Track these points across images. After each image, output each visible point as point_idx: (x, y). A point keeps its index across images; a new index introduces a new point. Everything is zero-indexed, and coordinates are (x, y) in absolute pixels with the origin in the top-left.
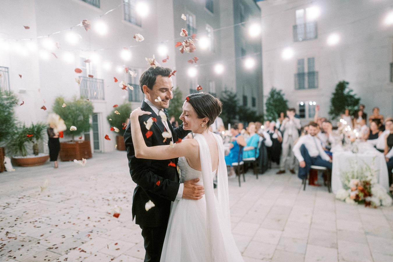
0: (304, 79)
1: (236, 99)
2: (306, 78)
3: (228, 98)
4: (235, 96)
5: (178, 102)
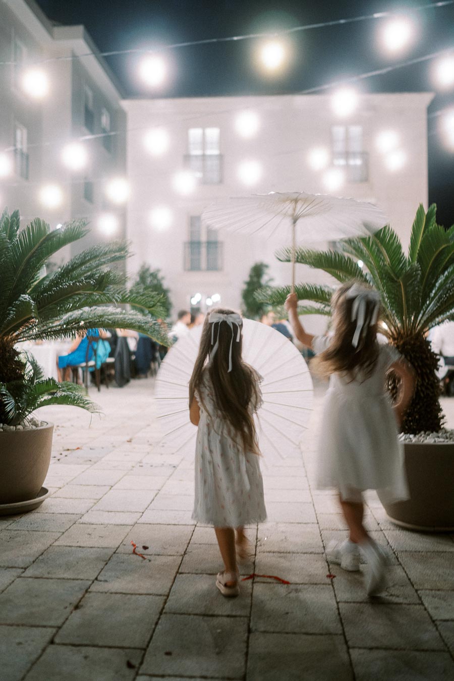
0: (199, 253)
2: (204, 250)
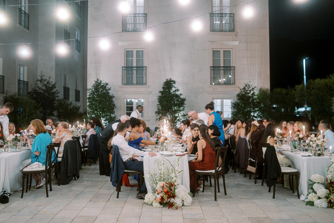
0: (132, 74)
2: (135, 72)
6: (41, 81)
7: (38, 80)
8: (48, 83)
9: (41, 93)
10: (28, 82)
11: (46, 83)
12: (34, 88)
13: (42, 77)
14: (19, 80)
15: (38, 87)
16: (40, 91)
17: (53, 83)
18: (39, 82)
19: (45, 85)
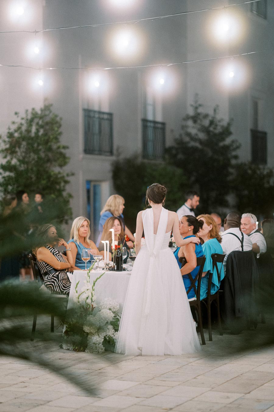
1: (228, 141)
3: (202, 136)
4: (226, 132)
5: (50, 149)
6: (195, 118)
7: (187, 118)
8: (212, 123)
9: (195, 149)
10: (163, 124)
11: (206, 123)
12: (177, 136)
13: (196, 108)
14: (145, 121)
15: (189, 135)
16: (193, 144)
17: (225, 123)
18: (190, 123)
19: (205, 130)
